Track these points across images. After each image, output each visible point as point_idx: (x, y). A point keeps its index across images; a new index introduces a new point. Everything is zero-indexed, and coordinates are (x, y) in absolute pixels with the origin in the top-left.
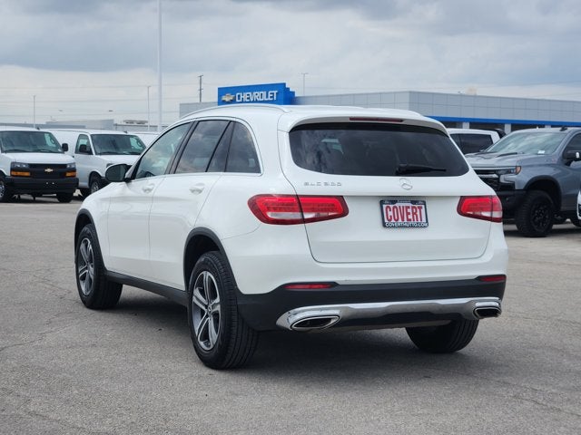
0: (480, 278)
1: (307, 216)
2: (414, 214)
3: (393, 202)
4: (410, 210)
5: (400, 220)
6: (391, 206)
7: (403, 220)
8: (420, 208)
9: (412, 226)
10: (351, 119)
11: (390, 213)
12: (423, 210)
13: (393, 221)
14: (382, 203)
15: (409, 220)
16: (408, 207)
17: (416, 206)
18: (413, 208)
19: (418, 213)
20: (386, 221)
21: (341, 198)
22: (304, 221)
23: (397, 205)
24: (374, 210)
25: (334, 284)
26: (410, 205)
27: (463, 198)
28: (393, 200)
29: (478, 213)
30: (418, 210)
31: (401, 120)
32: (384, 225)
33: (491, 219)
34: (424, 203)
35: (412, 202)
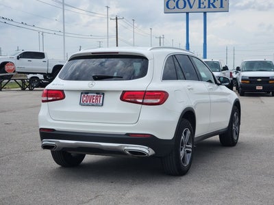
0: (127, 134)
1: (49, 99)
2: (96, 99)
3: (87, 93)
4: (94, 97)
5: (88, 102)
6: (86, 95)
7: (90, 102)
9: (93, 105)
10: (92, 53)
11: (85, 99)
12: (102, 98)
13: (85, 102)
14: (82, 93)
15: (93, 102)
17: (99, 95)
18: (96, 96)
19: (99, 99)
20: (82, 102)
21: (62, 91)
22: (48, 101)
23: (89, 95)
24: (77, 97)
27: (124, 92)
28: (87, 92)
32: (80, 104)
33: (142, 103)
34: (103, 94)
35: (97, 93)
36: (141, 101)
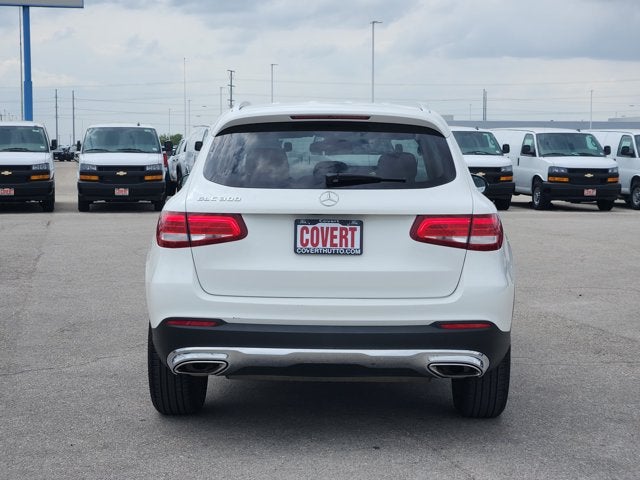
0: (437, 324)
1: (195, 238)
2: (342, 237)
3: (317, 222)
4: (337, 233)
5: (320, 245)
6: (310, 227)
7: (324, 244)
8: (353, 230)
9: (336, 253)
10: (293, 117)
11: (307, 236)
12: (357, 234)
13: (310, 246)
14: (297, 223)
15: (332, 245)
16: (336, 229)
17: (348, 227)
18: (341, 229)
19: (349, 237)
20: (299, 245)
21: (238, 217)
22: (190, 244)
23: (319, 225)
25: (219, 322)
26: (339, 226)
27: (420, 218)
28: (313, 219)
29: (448, 238)
30: (350, 233)
31: (368, 118)
32: (295, 252)
33: (467, 246)
34: (361, 224)
35: (342, 222)
36: (463, 240)
